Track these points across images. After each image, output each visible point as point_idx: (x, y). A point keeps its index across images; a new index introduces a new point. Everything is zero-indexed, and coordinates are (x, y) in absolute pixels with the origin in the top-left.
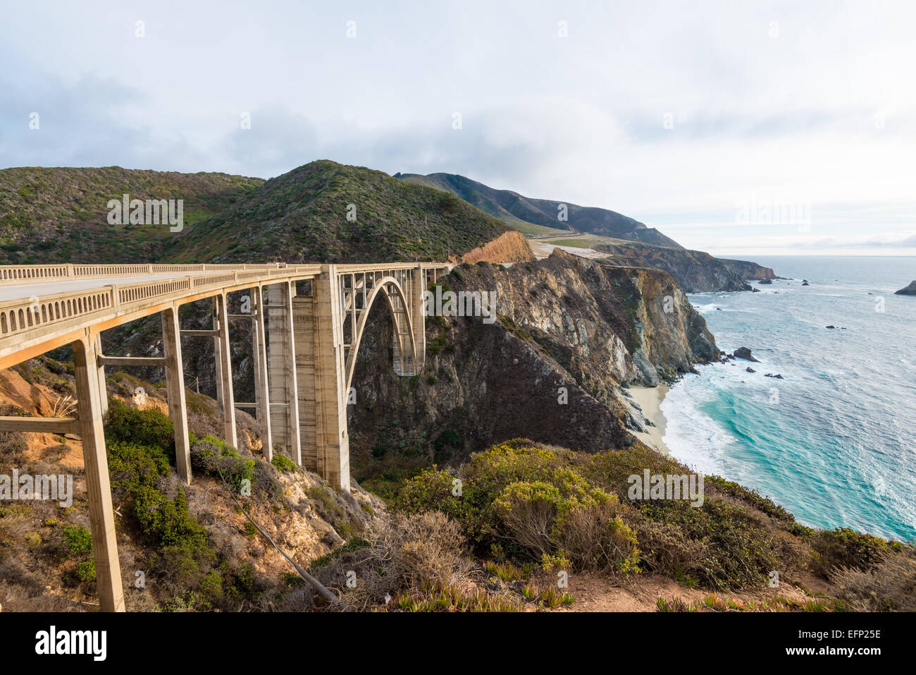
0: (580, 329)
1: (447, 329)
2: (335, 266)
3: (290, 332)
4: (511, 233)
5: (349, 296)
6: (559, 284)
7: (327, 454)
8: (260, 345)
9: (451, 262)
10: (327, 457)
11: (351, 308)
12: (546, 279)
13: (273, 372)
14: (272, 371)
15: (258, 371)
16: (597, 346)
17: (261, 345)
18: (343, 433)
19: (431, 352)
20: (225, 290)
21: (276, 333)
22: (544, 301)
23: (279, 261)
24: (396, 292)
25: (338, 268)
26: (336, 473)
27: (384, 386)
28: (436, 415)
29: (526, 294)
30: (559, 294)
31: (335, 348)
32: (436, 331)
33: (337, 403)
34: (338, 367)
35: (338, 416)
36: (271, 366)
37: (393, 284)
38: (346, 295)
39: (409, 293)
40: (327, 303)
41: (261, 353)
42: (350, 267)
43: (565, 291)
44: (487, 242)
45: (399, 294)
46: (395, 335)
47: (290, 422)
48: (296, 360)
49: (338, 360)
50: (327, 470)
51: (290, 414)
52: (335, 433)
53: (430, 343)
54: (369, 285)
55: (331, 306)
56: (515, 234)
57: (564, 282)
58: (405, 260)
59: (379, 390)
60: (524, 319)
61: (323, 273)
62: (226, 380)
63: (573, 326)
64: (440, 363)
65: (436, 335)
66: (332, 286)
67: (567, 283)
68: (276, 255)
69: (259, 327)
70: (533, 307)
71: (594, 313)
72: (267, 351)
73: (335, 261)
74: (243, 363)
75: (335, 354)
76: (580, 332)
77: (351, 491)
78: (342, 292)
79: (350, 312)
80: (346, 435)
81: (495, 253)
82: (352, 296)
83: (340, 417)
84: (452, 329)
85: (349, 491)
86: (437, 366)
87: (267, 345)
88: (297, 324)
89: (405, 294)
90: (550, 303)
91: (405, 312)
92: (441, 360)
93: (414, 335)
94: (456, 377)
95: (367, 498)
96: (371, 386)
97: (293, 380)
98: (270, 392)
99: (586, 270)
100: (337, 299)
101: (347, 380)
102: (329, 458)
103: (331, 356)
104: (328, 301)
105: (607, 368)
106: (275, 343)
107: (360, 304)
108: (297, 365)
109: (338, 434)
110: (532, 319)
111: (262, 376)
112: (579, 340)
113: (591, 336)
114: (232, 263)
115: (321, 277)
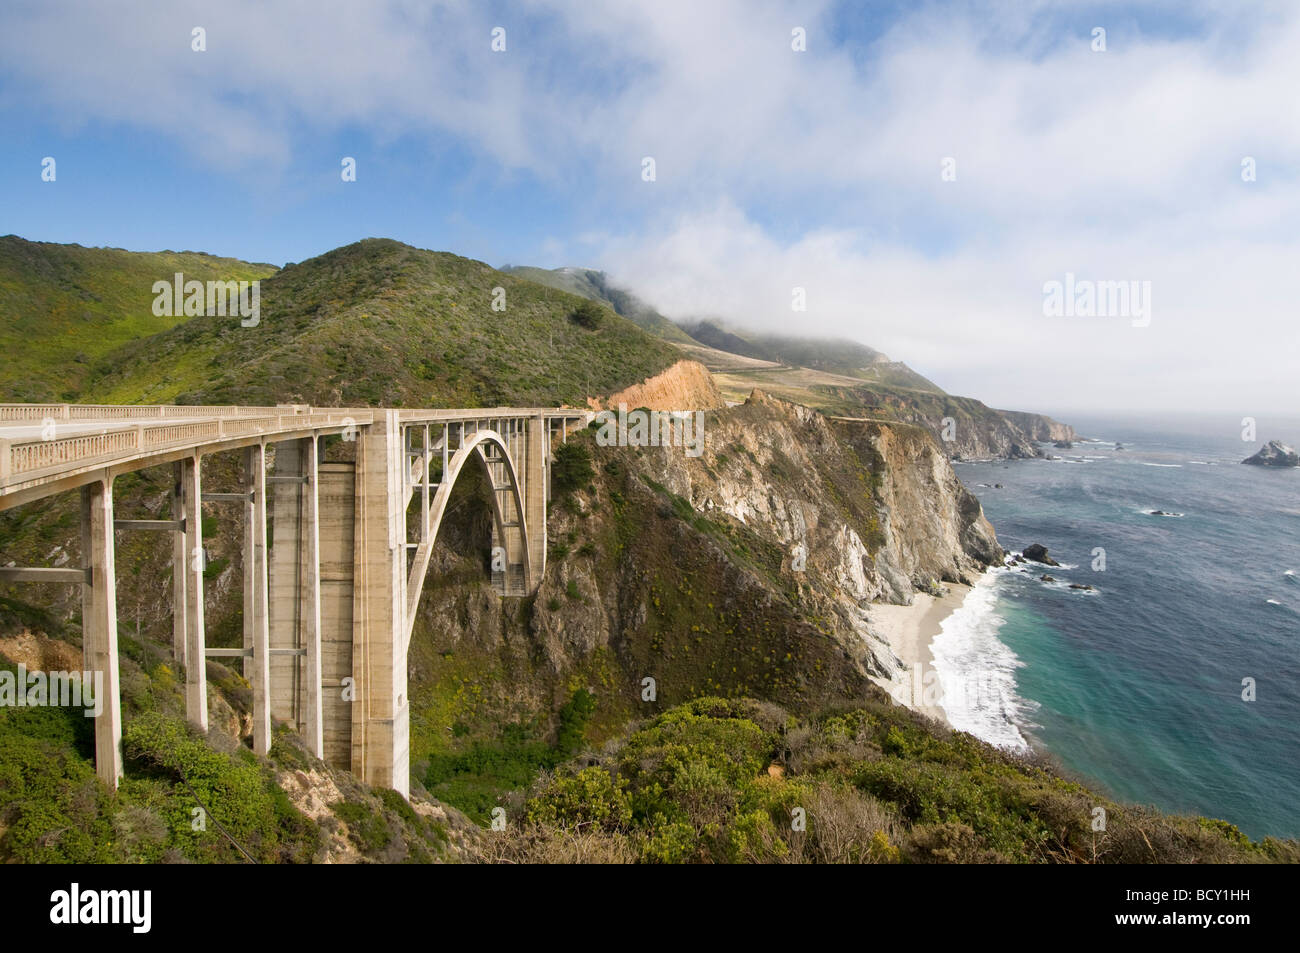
0: (793, 517)
1: (584, 517)
2: (397, 412)
3: (313, 522)
4: (686, 364)
5: (419, 462)
6: (762, 445)
7: (370, 736)
8: (256, 546)
9: (590, 408)
10: (369, 742)
11: (420, 482)
12: (742, 436)
13: (277, 593)
14: (275, 590)
15: (250, 591)
16: (821, 544)
17: (259, 546)
18: (400, 697)
19: (556, 554)
20: (201, 450)
21: (286, 525)
22: (739, 472)
23: (298, 402)
24: (499, 456)
25: (401, 415)
26: (385, 770)
27: (475, 614)
28: (562, 662)
29: (710, 461)
30: (762, 460)
31: (391, 550)
32: (566, 520)
33: (391, 646)
34: (395, 582)
35: (391, 668)
36: (275, 584)
37: (493, 442)
38: (413, 462)
39: (520, 458)
40: (380, 473)
41: (259, 559)
42: (422, 414)
43: (770, 457)
44: (649, 378)
45: (504, 459)
46: (495, 528)
47: (306, 681)
48: (321, 570)
49: (396, 571)
50: (369, 763)
51: (305, 667)
52: (387, 698)
53: (554, 540)
54: (454, 445)
55: (386, 479)
56: (693, 366)
57: (768, 442)
58: (514, 404)
59: (465, 620)
60: (707, 501)
61: (376, 423)
62: (192, 608)
63: (783, 511)
64: (571, 573)
65: (563, 527)
66: (389, 446)
67: (774, 443)
68: (293, 390)
69: (257, 514)
70: (722, 481)
71: (815, 489)
72: (270, 556)
73: (396, 404)
74: (222, 578)
75: (391, 560)
76: (795, 521)
77: (411, 799)
78: (407, 456)
79: (421, 488)
80: (405, 702)
81: (661, 394)
82: (424, 462)
83: (396, 671)
84: (592, 517)
85: (408, 799)
86: (566, 578)
87: (270, 544)
88: (325, 510)
89: (514, 460)
90: (749, 475)
91: (513, 488)
92: (573, 569)
93: (528, 526)
94: (596, 597)
95: (439, 811)
96: (451, 616)
97: (314, 606)
98: (270, 628)
99: (802, 425)
100: (398, 467)
101: (410, 605)
102: (373, 743)
103: (384, 564)
104: (383, 469)
105: (837, 578)
106: (283, 542)
107: (437, 476)
108: (322, 581)
109: (391, 701)
110: (720, 499)
111: (259, 600)
112: (793, 533)
113: (811, 527)
114: (213, 403)
115: (371, 429)
